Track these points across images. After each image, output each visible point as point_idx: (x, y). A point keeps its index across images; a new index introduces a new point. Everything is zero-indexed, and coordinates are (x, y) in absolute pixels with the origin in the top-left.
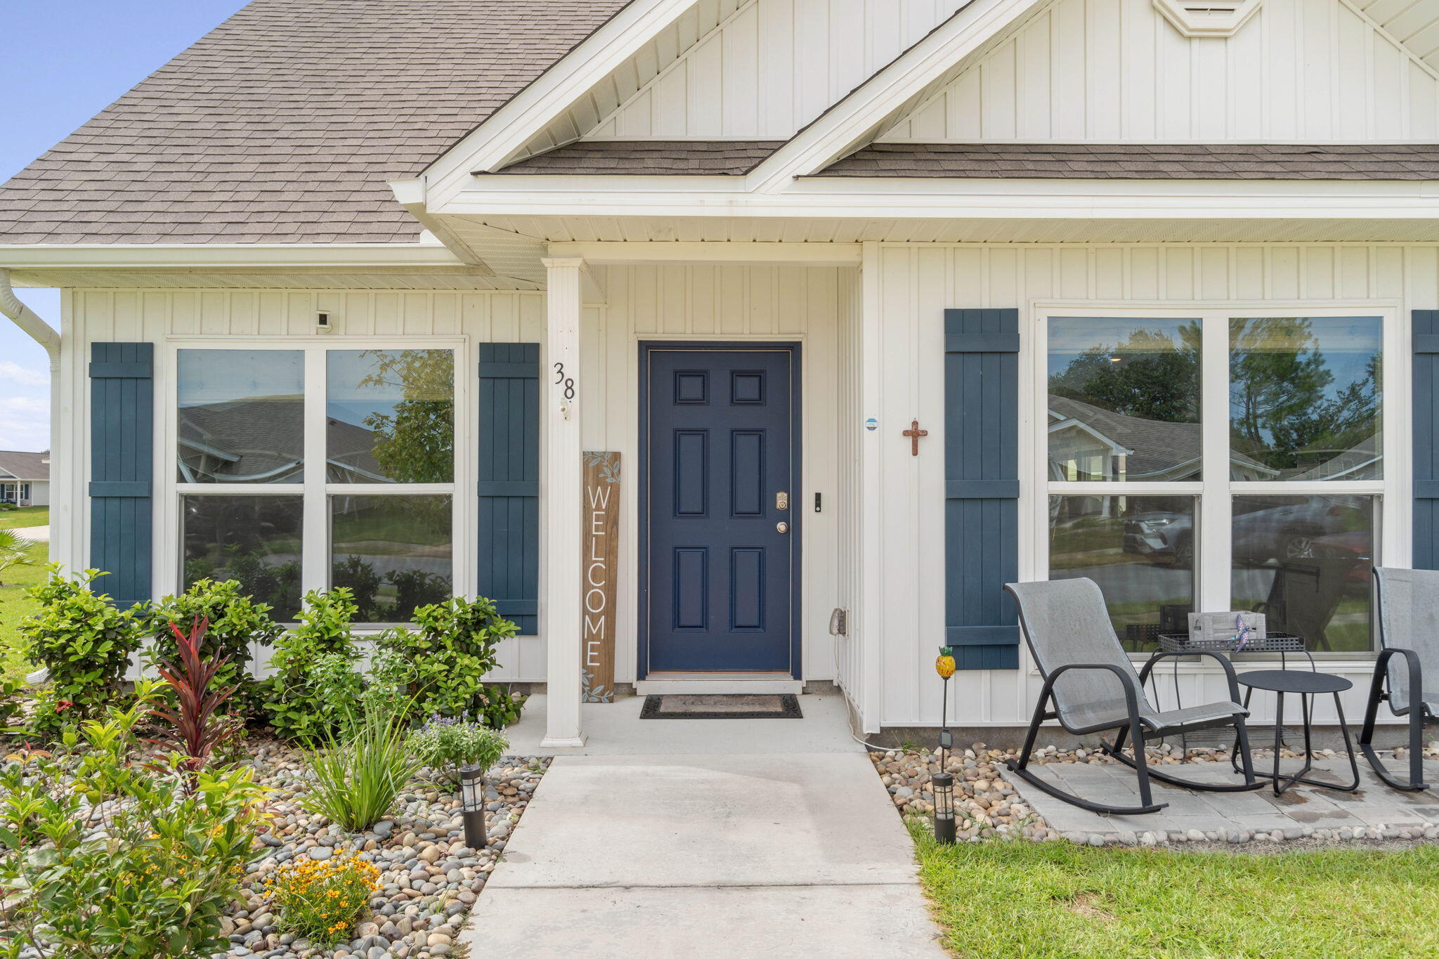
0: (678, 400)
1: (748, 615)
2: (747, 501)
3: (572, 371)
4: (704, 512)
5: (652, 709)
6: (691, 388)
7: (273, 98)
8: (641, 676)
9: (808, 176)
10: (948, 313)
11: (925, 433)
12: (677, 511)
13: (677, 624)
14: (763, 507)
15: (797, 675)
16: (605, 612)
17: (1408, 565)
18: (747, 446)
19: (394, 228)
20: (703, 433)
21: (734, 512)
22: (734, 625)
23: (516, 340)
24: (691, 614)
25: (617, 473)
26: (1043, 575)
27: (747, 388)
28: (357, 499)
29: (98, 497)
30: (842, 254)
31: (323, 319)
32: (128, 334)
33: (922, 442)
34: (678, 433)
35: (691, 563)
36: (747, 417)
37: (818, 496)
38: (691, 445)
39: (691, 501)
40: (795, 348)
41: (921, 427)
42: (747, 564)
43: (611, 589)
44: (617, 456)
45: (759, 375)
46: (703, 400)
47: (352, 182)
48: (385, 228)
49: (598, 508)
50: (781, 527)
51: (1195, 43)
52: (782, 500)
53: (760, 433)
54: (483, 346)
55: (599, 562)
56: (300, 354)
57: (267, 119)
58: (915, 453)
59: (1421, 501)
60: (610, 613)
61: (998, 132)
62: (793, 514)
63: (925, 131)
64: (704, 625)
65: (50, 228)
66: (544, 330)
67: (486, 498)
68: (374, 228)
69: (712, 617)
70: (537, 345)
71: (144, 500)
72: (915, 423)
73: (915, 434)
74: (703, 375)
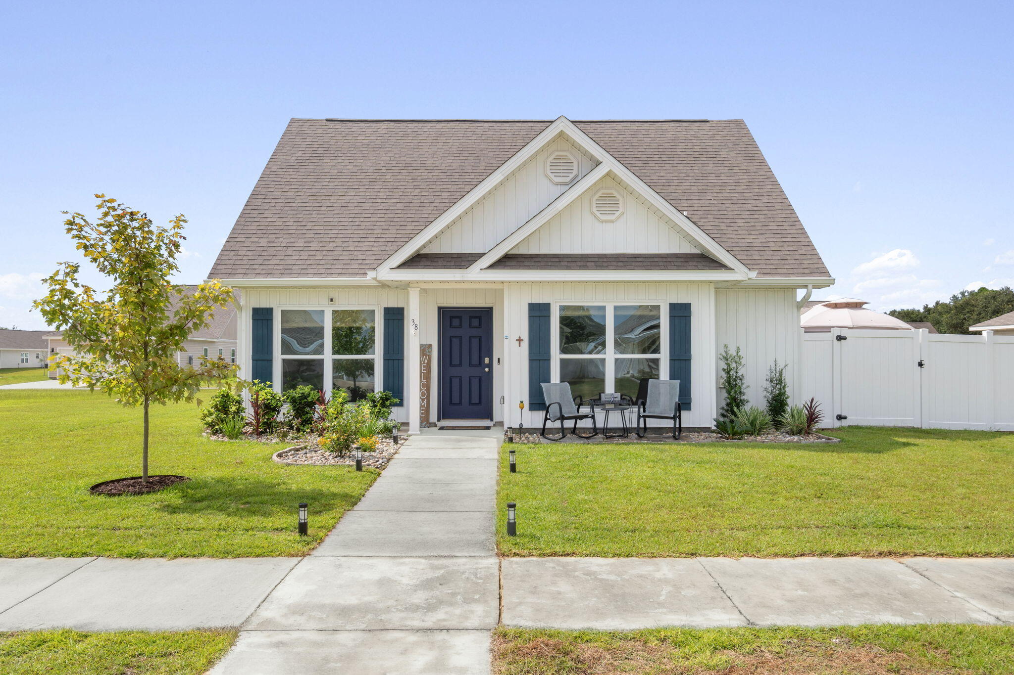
0: (451, 326)
1: (475, 400)
2: (475, 361)
3: (417, 322)
4: (460, 365)
5: (442, 428)
6: (456, 322)
7: (300, 208)
8: (439, 420)
9: (485, 269)
10: (530, 304)
11: (523, 340)
12: (451, 365)
13: (451, 403)
14: (481, 363)
15: (492, 420)
16: (426, 398)
17: (668, 379)
18: (475, 342)
19: (357, 271)
20: (460, 338)
21: (471, 365)
22: (470, 403)
23: (396, 307)
24: (456, 399)
25: (430, 352)
26: (558, 381)
27: (475, 322)
28: (347, 360)
29: (255, 360)
30: (500, 286)
31: (332, 300)
32: (264, 305)
33: (522, 343)
34: (451, 338)
35: (456, 382)
36: (474, 332)
37: (499, 359)
38: (456, 342)
39: (456, 361)
40: (491, 308)
41: (521, 338)
42: (475, 383)
43: (428, 390)
44: (430, 346)
45: (480, 318)
46: (460, 326)
47: (338, 251)
48: (354, 271)
49: (424, 363)
50: (487, 370)
51: (604, 223)
52: (487, 360)
53: (480, 338)
54: (385, 309)
55: (425, 382)
56: (323, 311)
57: (300, 220)
58: (520, 346)
59: (672, 360)
60: (428, 398)
61: (544, 250)
62: (490, 366)
63: (522, 251)
64: (460, 403)
65: (244, 271)
66: (408, 303)
67: (387, 360)
68: (350, 271)
69: (463, 400)
70: (403, 309)
71: (270, 361)
72: (520, 337)
73: (520, 340)
74: (460, 318)
